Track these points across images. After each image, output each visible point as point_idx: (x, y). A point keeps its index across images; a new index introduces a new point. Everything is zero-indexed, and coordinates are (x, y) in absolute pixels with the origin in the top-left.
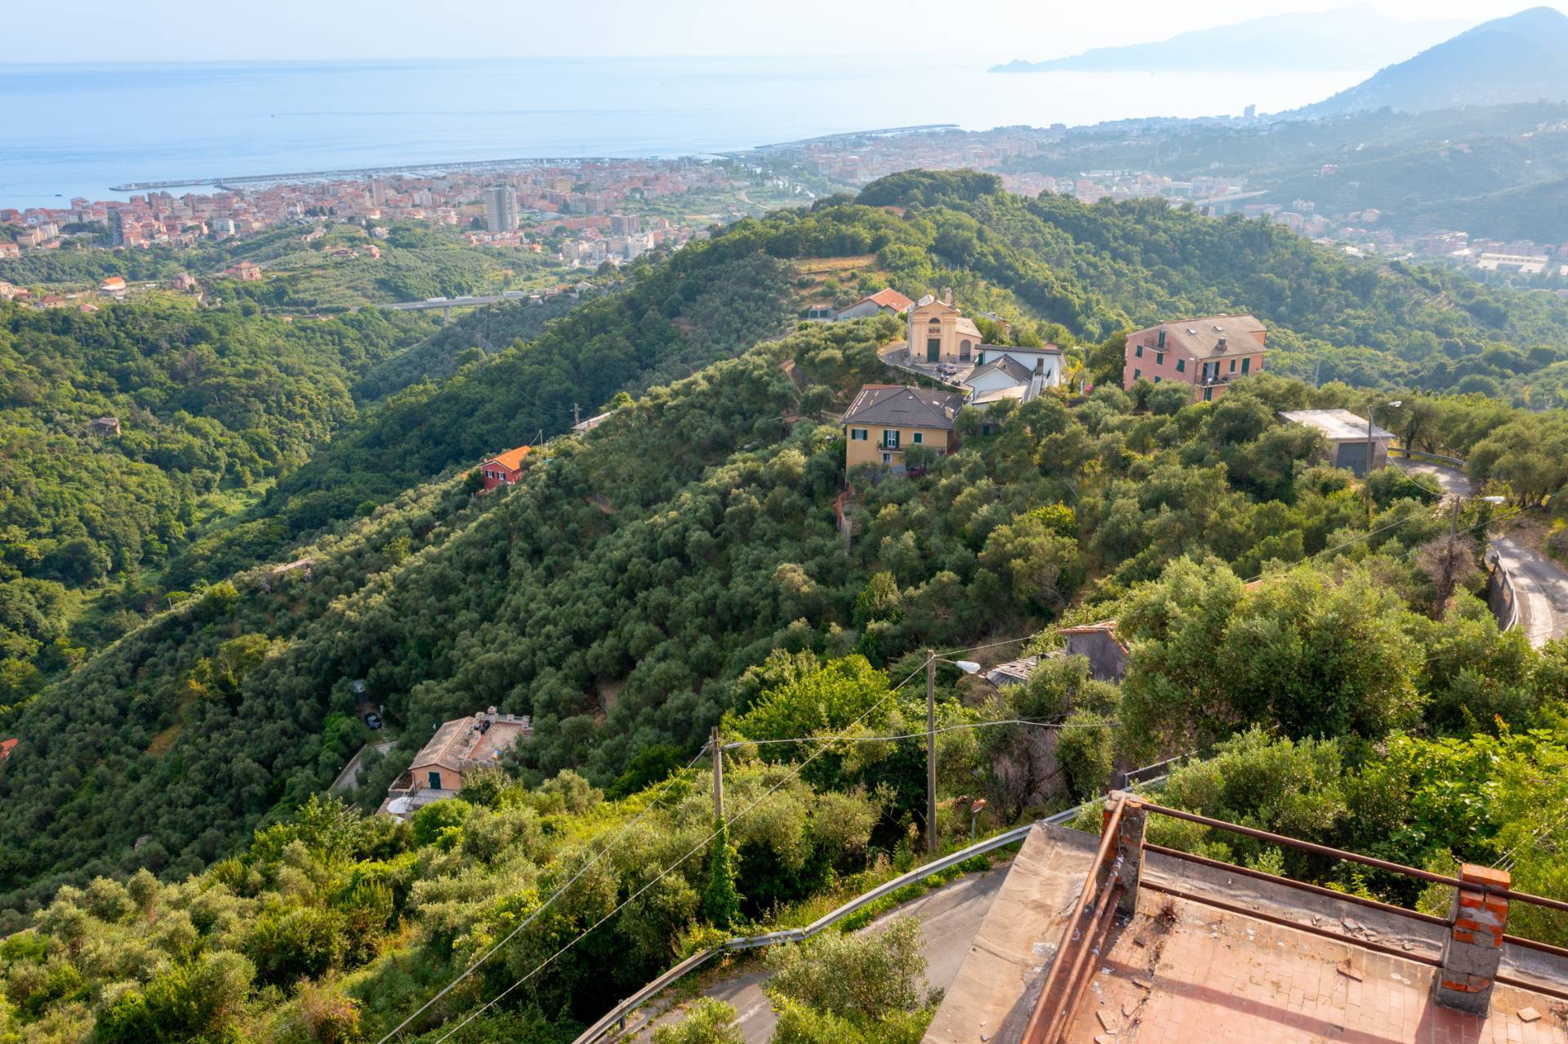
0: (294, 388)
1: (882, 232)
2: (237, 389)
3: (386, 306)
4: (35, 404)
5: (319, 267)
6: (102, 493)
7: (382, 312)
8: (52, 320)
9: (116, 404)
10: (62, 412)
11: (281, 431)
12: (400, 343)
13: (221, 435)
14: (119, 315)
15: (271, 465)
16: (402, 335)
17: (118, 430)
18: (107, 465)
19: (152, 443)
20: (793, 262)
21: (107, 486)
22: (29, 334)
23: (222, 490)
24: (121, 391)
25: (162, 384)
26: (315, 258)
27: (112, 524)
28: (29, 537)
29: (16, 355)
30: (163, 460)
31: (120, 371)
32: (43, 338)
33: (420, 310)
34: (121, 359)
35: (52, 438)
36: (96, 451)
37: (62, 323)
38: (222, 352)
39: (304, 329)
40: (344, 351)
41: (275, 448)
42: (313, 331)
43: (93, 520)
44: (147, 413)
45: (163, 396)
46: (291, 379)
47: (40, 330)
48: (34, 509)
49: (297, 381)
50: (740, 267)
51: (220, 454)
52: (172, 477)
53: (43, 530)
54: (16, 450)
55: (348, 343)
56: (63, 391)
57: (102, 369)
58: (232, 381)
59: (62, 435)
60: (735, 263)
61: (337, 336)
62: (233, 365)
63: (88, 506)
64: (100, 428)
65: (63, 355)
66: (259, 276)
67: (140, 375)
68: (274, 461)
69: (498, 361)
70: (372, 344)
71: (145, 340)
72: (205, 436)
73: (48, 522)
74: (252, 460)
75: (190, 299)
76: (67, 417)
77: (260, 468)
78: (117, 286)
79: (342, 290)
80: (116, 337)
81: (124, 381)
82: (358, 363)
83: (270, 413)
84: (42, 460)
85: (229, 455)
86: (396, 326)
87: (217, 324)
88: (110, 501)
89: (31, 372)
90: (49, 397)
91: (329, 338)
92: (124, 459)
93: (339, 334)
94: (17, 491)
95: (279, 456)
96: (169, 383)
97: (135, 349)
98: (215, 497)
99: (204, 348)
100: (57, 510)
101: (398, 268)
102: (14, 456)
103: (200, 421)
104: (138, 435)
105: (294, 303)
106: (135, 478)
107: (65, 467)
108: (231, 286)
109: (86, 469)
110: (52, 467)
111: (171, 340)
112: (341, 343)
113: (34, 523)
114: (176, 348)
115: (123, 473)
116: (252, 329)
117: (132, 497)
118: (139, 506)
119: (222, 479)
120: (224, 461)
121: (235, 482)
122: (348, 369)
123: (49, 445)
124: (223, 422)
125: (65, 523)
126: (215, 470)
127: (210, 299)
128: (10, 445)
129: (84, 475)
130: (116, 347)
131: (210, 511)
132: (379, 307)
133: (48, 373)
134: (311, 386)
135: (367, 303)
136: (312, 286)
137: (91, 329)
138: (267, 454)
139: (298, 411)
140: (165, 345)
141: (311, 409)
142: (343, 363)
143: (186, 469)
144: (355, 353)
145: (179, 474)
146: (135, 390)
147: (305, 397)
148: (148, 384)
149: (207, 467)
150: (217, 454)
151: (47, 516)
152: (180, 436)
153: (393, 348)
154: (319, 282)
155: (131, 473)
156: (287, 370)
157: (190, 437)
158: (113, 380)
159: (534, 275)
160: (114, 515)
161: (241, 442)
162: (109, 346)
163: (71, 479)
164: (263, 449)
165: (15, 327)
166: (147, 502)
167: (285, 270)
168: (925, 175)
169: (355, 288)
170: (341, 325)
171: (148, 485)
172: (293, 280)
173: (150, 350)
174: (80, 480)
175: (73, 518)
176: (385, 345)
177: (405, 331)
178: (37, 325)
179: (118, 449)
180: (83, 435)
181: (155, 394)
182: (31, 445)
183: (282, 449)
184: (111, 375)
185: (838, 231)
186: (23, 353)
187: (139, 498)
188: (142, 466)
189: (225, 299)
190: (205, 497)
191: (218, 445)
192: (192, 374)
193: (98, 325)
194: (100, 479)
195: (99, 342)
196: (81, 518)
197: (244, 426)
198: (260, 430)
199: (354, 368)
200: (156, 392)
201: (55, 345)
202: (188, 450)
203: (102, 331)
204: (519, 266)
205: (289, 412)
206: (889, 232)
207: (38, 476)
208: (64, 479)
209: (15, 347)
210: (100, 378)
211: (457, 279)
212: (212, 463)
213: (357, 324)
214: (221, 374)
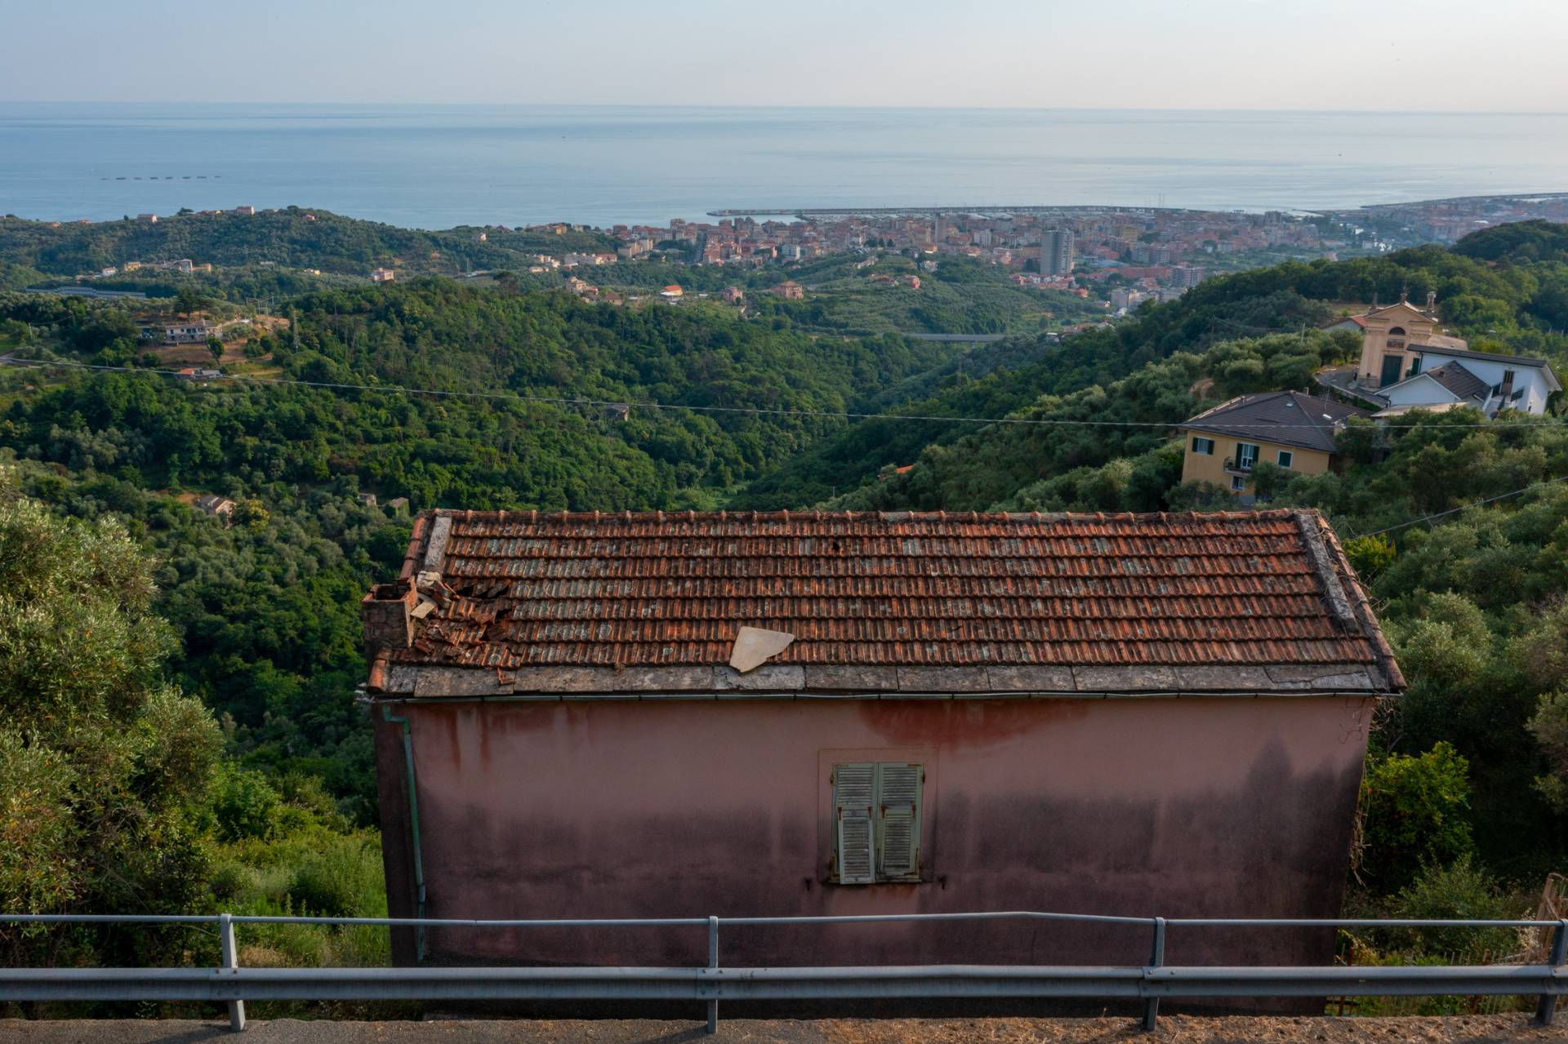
0: (792, 400)
1: (1455, 280)
2: (739, 393)
3: (913, 335)
4: (565, 385)
5: (859, 292)
6: (592, 470)
7: (907, 341)
8: (601, 314)
9: (632, 394)
10: (583, 394)
11: (771, 438)
12: (915, 371)
13: (715, 434)
14: (659, 314)
15: (752, 467)
16: (919, 363)
17: (626, 418)
18: (604, 446)
19: (651, 433)
20: (1325, 303)
21: (599, 465)
22: (578, 323)
23: (702, 486)
24: (641, 383)
25: (678, 382)
26: (858, 284)
27: (591, 500)
28: (518, 500)
29: (563, 340)
30: (655, 449)
31: (646, 365)
32: (588, 327)
33: (946, 342)
34: (650, 355)
35: (567, 417)
36: (602, 433)
37: (607, 317)
38: (737, 358)
39: (823, 347)
40: (857, 373)
41: (760, 454)
42: (832, 349)
43: (576, 493)
44: (655, 405)
45: (676, 391)
46: (793, 392)
47: (589, 320)
48: (528, 475)
49: (798, 393)
50: (1258, 305)
51: (709, 451)
52: (659, 467)
53: (531, 495)
54: (533, 422)
55: (863, 365)
56: (592, 377)
57: (630, 362)
58: (737, 385)
59: (579, 416)
60: (1254, 300)
61: (853, 356)
62: (744, 370)
63: (576, 480)
64: (611, 413)
65: (601, 344)
66: (800, 295)
67: (661, 370)
68: (756, 467)
69: (977, 387)
70: (886, 369)
71: (674, 340)
72: (699, 433)
73: (537, 489)
74: (737, 462)
75: (734, 311)
76: (586, 399)
77: (742, 471)
78: (674, 293)
79: (876, 316)
80: (649, 333)
81: (647, 375)
82: (868, 385)
83: (764, 420)
84: (551, 433)
85: (717, 454)
86: (916, 355)
87: (742, 332)
88: (597, 479)
89: (569, 357)
90: (577, 380)
91: (845, 357)
92: (622, 443)
93: (856, 356)
94: (521, 459)
95: (763, 463)
96: (684, 381)
97: (663, 347)
98: (692, 492)
99: (724, 353)
100: (548, 479)
101: (935, 300)
102: (530, 427)
103: (700, 420)
104: (639, 424)
105: (828, 323)
106: (625, 462)
107: (568, 443)
108: (772, 302)
109: (587, 448)
110: (556, 442)
111: (696, 343)
112: (856, 363)
113: (527, 488)
114: (699, 350)
115: (617, 456)
116: (774, 340)
117: (616, 479)
118: (620, 488)
119: (705, 476)
120: (709, 457)
121: (716, 481)
122: (858, 390)
123: (563, 421)
124: (720, 424)
125: (551, 493)
126: (700, 466)
127: (751, 312)
128: (528, 417)
129: (582, 452)
130: (649, 344)
131: (686, 503)
132: (905, 334)
133: (583, 359)
134: (811, 399)
135: (893, 329)
136: (847, 309)
137: (631, 325)
138: (751, 458)
139: (792, 421)
140: (688, 345)
141: (803, 422)
142: (853, 384)
143: (673, 461)
144: (868, 376)
145: (665, 464)
146: (653, 383)
147: (801, 409)
148: (666, 381)
149: (692, 462)
150: (706, 451)
151: (538, 484)
152: (676, 430)
153: (907, 375)
154: (855, 306)
155: (622, 457)
156: (793, 382)
157: (685, 432)
158: (637, 373)
159: (1073, 320)
160: (595, 492)
161: (730, 443)
162: (643, 341)
163: (570, 454)
164: (749, 452)
165: (569, 316)
166: (630, 485)
167: (828, 292)
168: (1547, 227)
169: (887, 315)
170: (861, 348)
171: (634, 470)
172: (831, 302)
173: (676, 349)
174: (577, 456)
175: (559, 489)
176: (900, 371)
177: (922, 360)
178: (587, 316)
179: (620, 434)
180: (596, 418)
181: (666, 388)
182: (546, 420)
183: (767, 456)
184: (637, 367)
185: (1394, 273)
186: (569, 340)
187: (623, 481)
188: (634, 452)
189: (763, 314)
190: (685, 490)
191: (709, 443)
192: (705, 374)
193: (637, 322)
194: (593, 458)
195: (635, 337)
196: (566, 491)
197: (737, 429)
198: (750, 435)
199: (863, 389)
200: (670, 387)
201: (597, 335)
202: (681, 444)
203: (640, 328)
204: (1060, 309)
205: (783, 421)
206: (1466, 281)
207: (543, 447)
208: (564, 452)
209: (564, 333)
210: (627, 369)
211: (993, 316)
212: (698, 459)
213: (877, 348)
214: (728, 377)
